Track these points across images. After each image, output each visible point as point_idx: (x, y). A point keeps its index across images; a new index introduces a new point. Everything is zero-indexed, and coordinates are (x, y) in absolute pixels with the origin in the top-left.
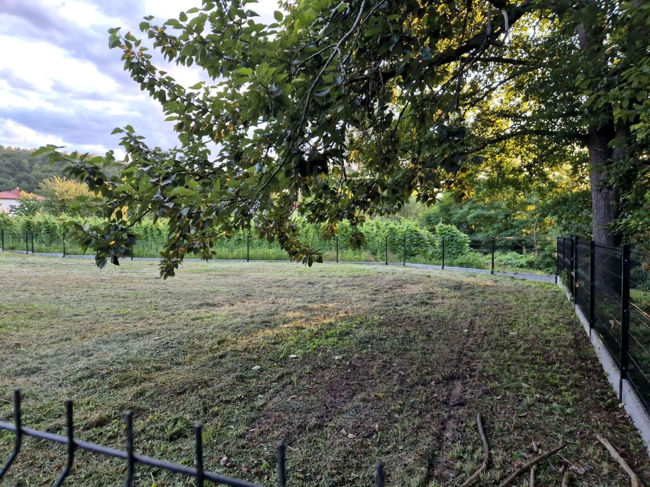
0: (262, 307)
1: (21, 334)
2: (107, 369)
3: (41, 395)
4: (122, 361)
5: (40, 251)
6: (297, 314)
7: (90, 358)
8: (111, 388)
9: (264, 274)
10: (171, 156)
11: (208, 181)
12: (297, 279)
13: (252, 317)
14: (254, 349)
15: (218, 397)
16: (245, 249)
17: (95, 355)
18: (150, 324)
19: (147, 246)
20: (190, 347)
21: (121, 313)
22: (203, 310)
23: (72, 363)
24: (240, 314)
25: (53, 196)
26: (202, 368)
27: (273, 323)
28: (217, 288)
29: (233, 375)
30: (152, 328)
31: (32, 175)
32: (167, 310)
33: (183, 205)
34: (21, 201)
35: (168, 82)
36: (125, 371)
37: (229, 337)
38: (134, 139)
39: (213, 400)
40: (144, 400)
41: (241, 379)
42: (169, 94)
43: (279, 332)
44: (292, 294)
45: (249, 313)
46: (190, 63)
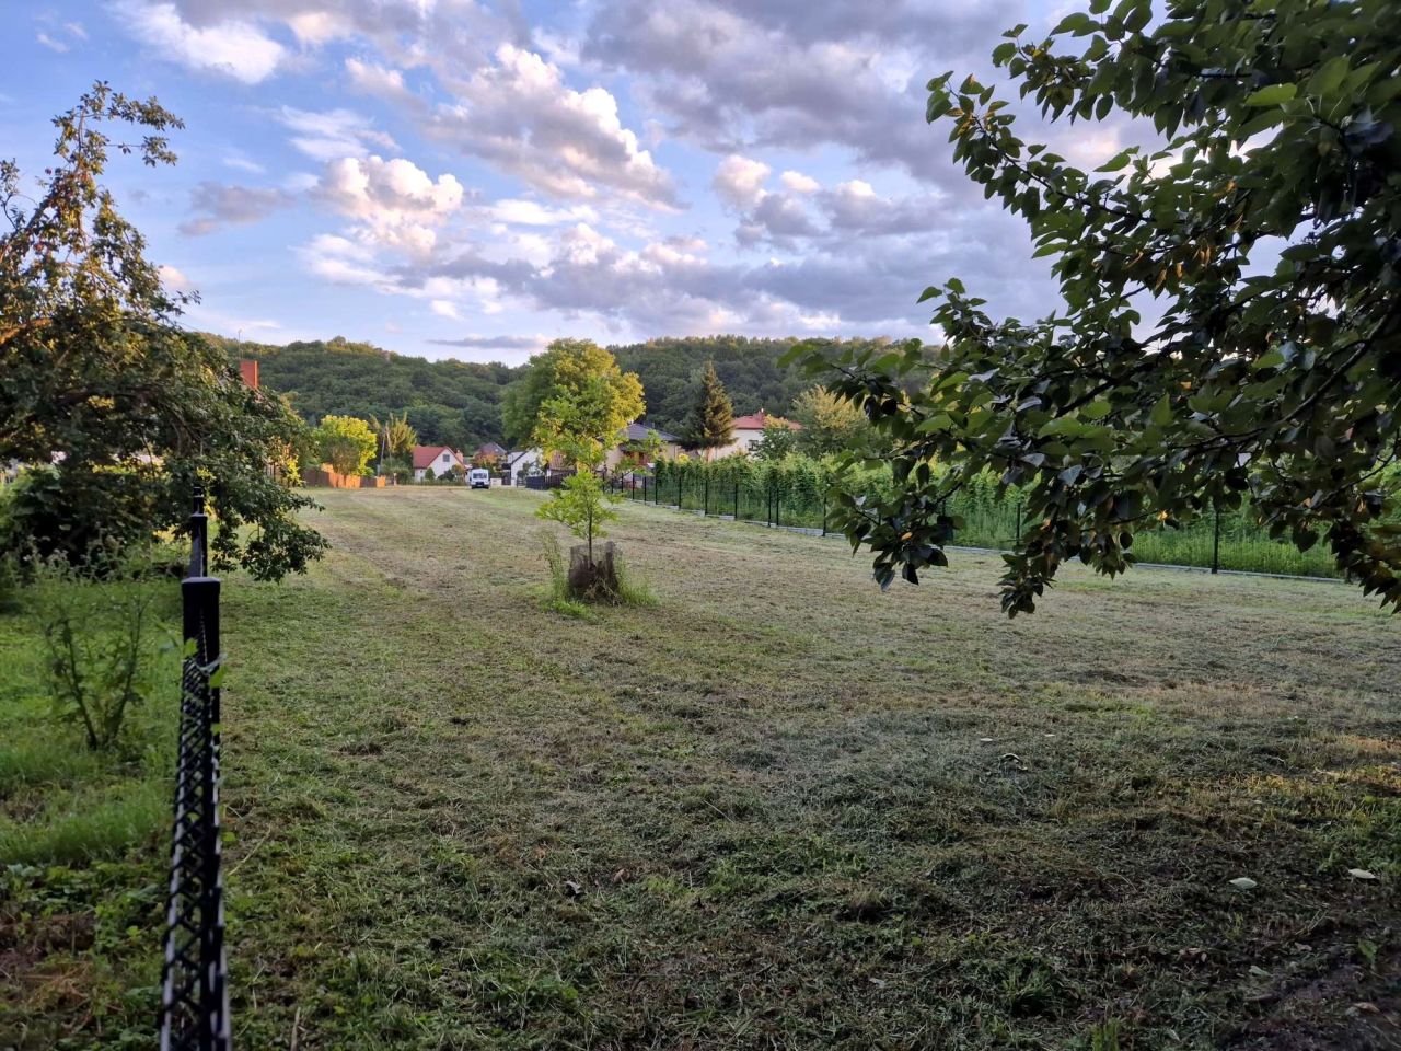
0: (1258, 705)
1: (750, 681)
2: (887, 790)
3: (773, 817)
4: (916, 779)
5: (789, 523)
6: (1373, 744)
7: (857, 756)
8: (892, 836)
9: (1258, 610)
10: (1041, 336)
11: (1130, 390)
12: (1370, 637)
13: (1227, 728)
14: (1235, 825)
15: (1136, 936)
16: (1209, 540)
17: (866, 753)
18: (974, 703)
19: (974, 522)
20: (1064, 781)
21: (916, 666)
22: (1094, 689)
23: (825, 759)
24: (1191, 714)
25: (813, 422)
26: (1093, 843)
27: (1293, 758)
28: (1129, 635)
29: (1175, 886)
30: (978, 712)
31: (784, 385)
32: (1009, 675)
33: (1067, 459)
34: (766, 432)
35: (1048, 169)
36: (921, 805)
37: (1162, 774)
38: (963, 307)
39: (1122, 942)
40: (957, 884)
41: (1199, 902)
42: (1047, 196)
43: (1312, 789)
44: (1351, 681)
45: (1219, 716)
46: (1103, 111)
